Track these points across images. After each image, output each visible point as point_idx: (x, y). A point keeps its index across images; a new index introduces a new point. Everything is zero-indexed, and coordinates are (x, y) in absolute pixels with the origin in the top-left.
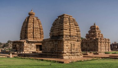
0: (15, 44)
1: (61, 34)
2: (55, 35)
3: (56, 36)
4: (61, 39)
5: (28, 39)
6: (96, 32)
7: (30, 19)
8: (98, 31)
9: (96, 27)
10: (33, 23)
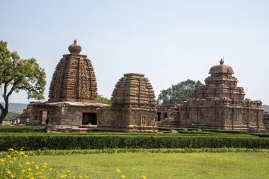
0: (39, 110)
1: (127, 102)
2: (119, 101)
3: (120, 104)
4: (126, 109)
5: (67, 101)
6: (222, 82)
7: (72, 61)
8: (229, 80)
9: (224, 71)
10: (78, 68)
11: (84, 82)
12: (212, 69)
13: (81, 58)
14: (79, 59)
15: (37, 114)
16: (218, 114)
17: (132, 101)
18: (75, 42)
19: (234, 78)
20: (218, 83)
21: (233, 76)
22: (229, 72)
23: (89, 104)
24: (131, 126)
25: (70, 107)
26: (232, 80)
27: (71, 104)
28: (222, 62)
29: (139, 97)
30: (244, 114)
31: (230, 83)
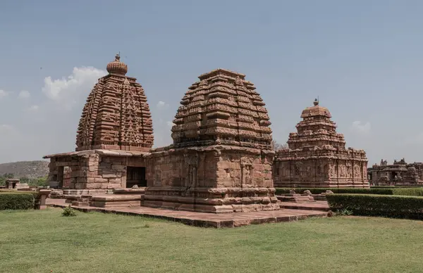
0: (58, 164)
1: (210, 131)
2: (190, 133)
3: (192, 139)
5: (100, 148)
6: (320, 126)
7: (111, 84)
8: (327, 124)
9: (321, 113)
10: (119, 97)
11: (130, 117)
13: (127, 82)
14: (122, 83)
15: (56, 172)
16: (319, 167)
17: (220, 130)
19: (331, 122)
21: (331, 119)
22: (327, 115)
23: (137, 153)
24: (221, 189)
26: (331, 125)
27: (105, 152)
28: (316, 104)
30: (348, 167)
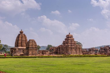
4: (29, 49)
6: (69, 40)
7: (20, 36)
9: (70, 36)
10: (22, 38)
11: (24, 41)
12: (67, 36)
13: (23, 35)
14: (22, 35)
17: (30, 47)
18: (22, 30)
20: (68, 40)
22: (72, 37)
24: (30, 53)
25: (19, 49)
27: (19, 48)
28: (69, 34)
29: (32, 46)
30: (75, 49)
31: (72, 40)
